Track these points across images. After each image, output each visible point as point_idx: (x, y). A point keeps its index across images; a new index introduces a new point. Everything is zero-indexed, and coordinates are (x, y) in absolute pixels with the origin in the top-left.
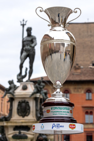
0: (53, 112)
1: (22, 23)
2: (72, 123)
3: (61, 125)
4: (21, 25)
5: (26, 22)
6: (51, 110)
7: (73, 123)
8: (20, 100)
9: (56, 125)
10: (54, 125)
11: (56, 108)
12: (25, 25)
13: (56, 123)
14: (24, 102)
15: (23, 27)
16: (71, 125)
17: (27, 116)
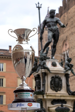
0: (19, 96)
1: (38, 6)
2: (29, 103)
3: (22, 104)
4: (37, 7)
5: (41, 5)
6: (18, 95)
7: (31, 103)
8: (54, 75)
9: (19, 104)
10: (18, 104)
11: (21, 93)
12: (41, 7)
13: (19, 103)
14: (58, 77)
15: (39, 9)
16: (29, 104)
17: (60, 91)
